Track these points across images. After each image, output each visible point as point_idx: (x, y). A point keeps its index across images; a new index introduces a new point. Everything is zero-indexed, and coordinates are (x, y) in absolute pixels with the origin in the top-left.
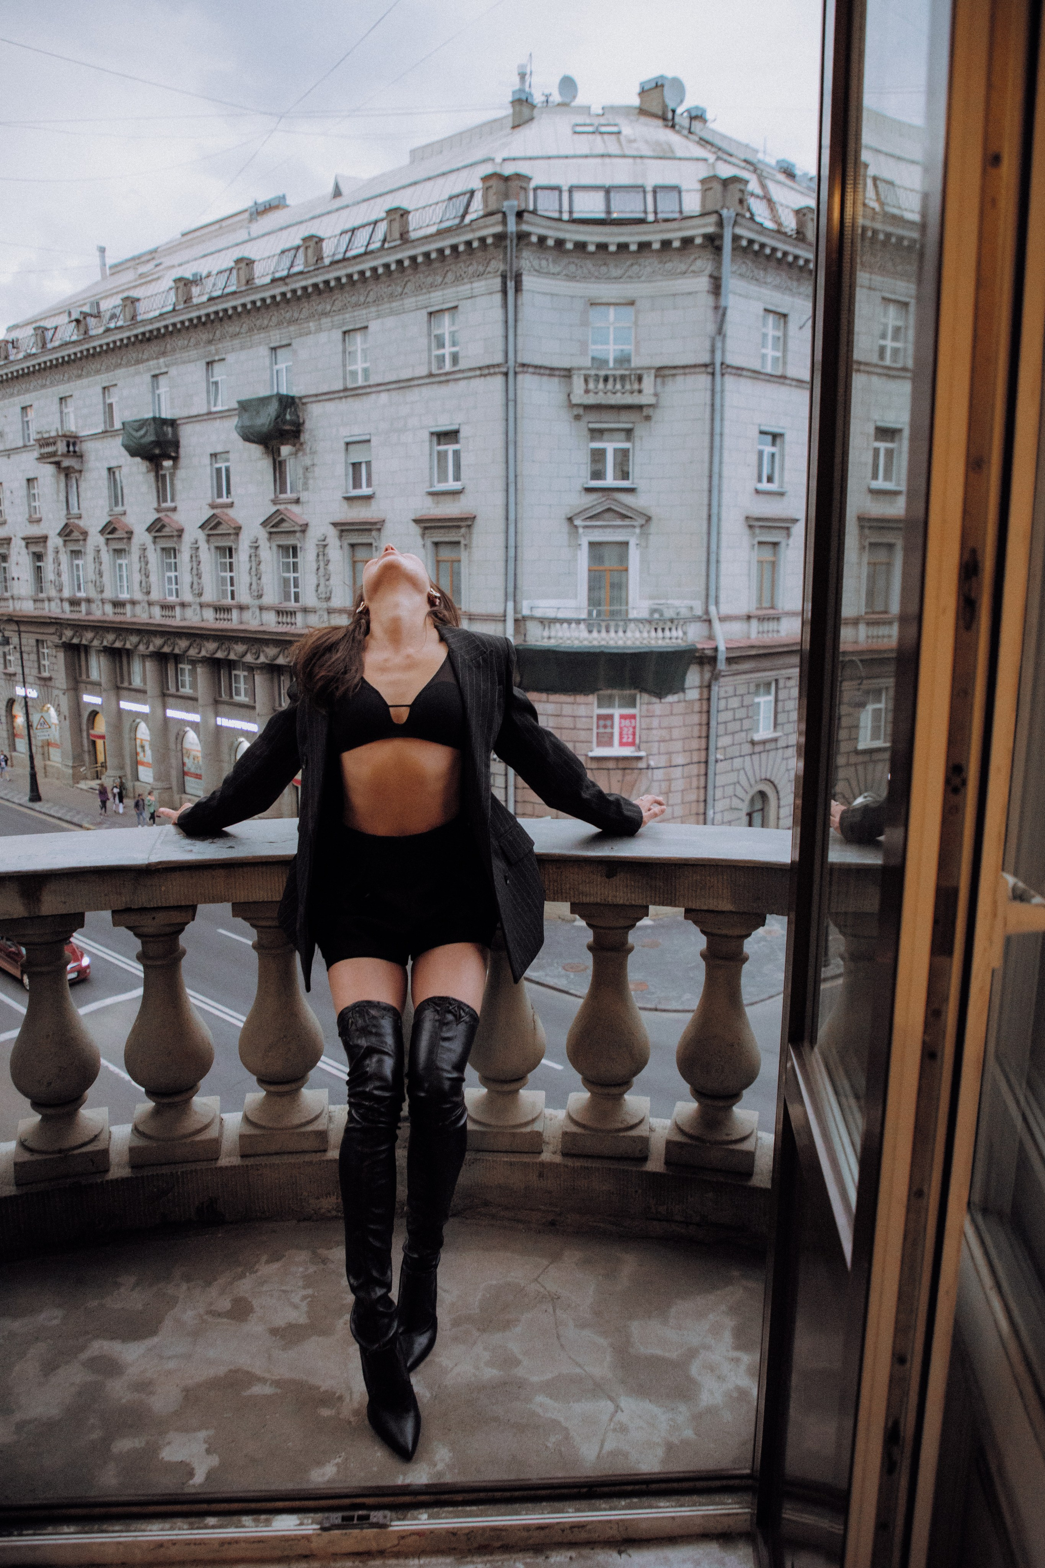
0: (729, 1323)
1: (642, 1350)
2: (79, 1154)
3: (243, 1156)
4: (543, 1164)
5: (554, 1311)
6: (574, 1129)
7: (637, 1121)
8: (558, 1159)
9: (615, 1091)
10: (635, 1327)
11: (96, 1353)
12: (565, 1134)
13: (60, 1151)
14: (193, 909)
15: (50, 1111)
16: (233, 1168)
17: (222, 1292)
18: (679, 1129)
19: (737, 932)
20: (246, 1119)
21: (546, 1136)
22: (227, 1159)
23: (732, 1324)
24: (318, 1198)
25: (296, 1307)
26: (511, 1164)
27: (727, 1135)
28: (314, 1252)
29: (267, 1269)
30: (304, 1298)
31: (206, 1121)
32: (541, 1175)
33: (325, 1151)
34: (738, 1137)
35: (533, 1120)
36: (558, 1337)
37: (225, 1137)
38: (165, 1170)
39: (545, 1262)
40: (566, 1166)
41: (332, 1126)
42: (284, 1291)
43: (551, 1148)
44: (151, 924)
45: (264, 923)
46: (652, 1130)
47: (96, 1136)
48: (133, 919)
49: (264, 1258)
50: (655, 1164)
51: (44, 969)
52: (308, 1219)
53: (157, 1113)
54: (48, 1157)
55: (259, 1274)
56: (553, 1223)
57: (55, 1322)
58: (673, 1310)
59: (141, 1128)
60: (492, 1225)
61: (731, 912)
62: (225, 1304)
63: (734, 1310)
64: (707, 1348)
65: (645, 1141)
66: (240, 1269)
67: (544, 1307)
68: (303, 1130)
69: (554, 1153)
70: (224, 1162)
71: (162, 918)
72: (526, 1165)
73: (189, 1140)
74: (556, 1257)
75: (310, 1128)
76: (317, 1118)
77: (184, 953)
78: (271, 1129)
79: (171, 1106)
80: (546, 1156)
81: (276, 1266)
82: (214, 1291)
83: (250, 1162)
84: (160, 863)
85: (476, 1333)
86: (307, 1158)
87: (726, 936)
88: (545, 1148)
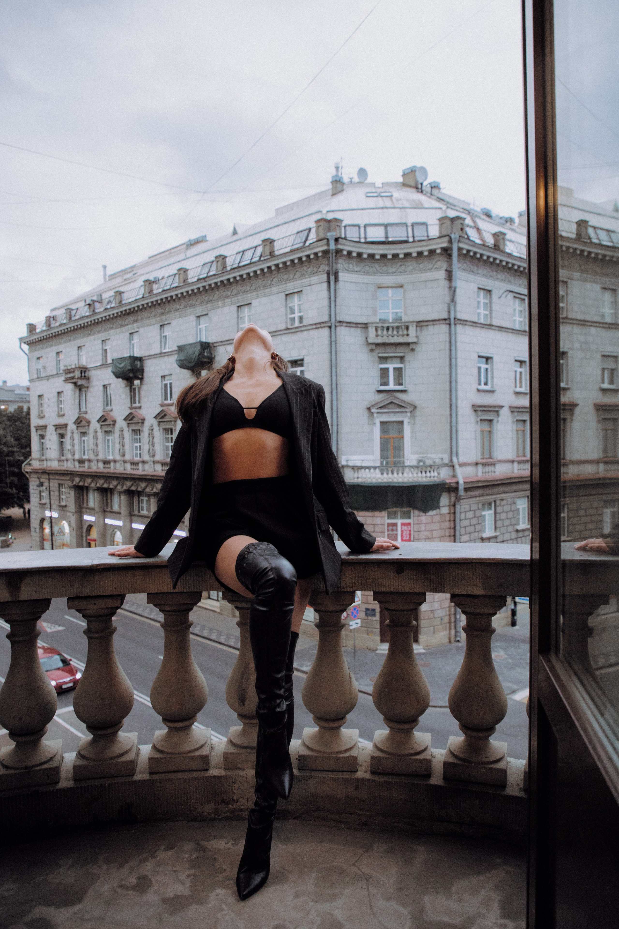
0: (496, 897)
1: (433, 918)
2: (40, 770)
3: (151, 773)
4: (358, 780)
5: (368, 887)
6: (378, 754)
7: (422, 748)
8: (368, 776)
9: (406, 726)
10: (427, 900)
11: (37, 916)
12: (373, 758)
13: (26, 768)
14: (122, 597)
15: (21, 740)
16: (143, 782)
17: (132, 870)
18: (452, 753)
19: (487, 611)
20: (155, 748)
21: (360, 760)
22: (140, 775)
23: (498, 898)
24: (202, 805)
25: (181, 882)
26: (336, 779)
27: (487, 757)
28: (198, 844)
29: (164, 855)
30: (189, 876)
31: (126, 748)
32: (357, 788)
33: (207, 770)
34: (494, 759)
35: (351, 749)
36: (371, 907)
37: (140, 760)
38: (98, 783)
39: (361, 852)
40: (374, 781)
41: (213, 754)
42: (175, 871)
43: (363, 769)
44: (93, 608)
45: (168, 608)
46: (433, 757)
47: (52, 758)
48: (83, 604)
49: (163, 847)
50: (436, 780)
51: (21, 639)
52: (194, 820)
53: (93, 742)
54: (17, 771)
55: (159, 858)
56: (365, 824)
57: (12, 893)
58: (454, 888)
59: (82, 753)
60: (323, 825)
61: (482, 596)
62: (133, 880)
63: (498, 888)
64: (482, 916)
65: (428, 762)
66: (145, 855)
67: (360, 884)
68: (192, 754)
69: (366, 772)
70: (138, 777)
71: (101, 604)
72: (346, 780)
73: (114, 761)
74: (368, 848)
75: (197, 753)
76: (202, 747)
77: (115, 630)
78: (170, 753)
79: (104, 736)
80: (360, 774)
81: (170, 853)
82: (125, 870)
83: (156, 777)
84: (100, 565)
85: (311, 904)
86: (196, 774)
87: (479, 614)
88: (359, 769)
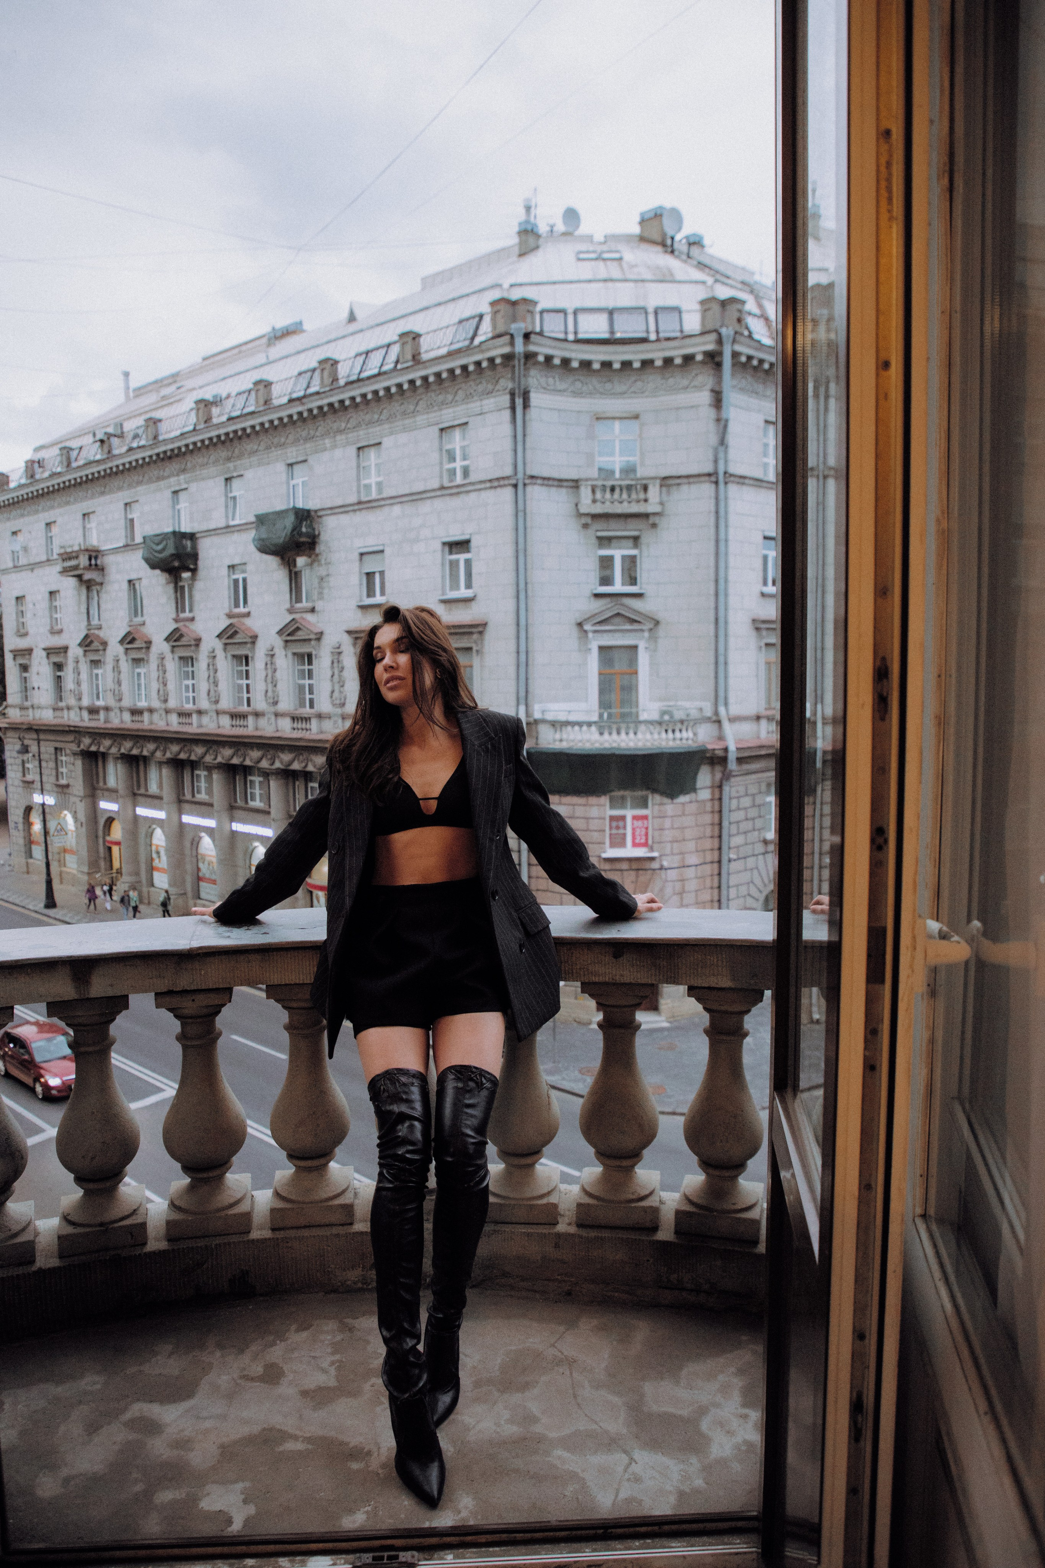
0: (738, 1383)
1: (655, 1408)
2: (120, 1227)
3: (273, 1230)
4: (559, 1235)
5: (571, 1373)
6: (587, 1200)
7: (647, 1192)
8: (573, 1230)
9: (625, 1163)
10: (648, 1388)
11: (137, 1414)
12: (579, 1205)
13: (102, 1224)
14: (229, 990)
15: (91, 1186)
16: (263, 1241)
17: (255, 1357)
18: (688, 1199)
19: (737, 1008)
20: (277, 1194)
21: (562, 1208)
22: (259, 1233)
23: (740, 1384)
24: (344, 1270)
25: (324, 1371)
26: (528, 1235)
27: (734, 1204)
28: (341, 1322)
29: (297, 1337)
30: (332, 1363)
31: (239, 1196)
32: (557, 1246)
33: (351, 1224)
34: (744, 1206)
35: (549, 1193)
36: (575, 1396)
37: (255, 1211)
38: (201, 1243)
39: (562, 1328)
40: (581, 1237)
41: (357, 1201)
42: (314, 1357)
43: (567, 1220)
44: (190, 1006)
45: (295, 1005)
46: (661, 1202)
47: (135, 1210)
48: (175, 1001)
49: (294, 1327)
50: (665, 1234)
51: (91, 1049)
52: (335, 1291)
53: (192, 1188)
54: (89, 1229)
55: (289, 1342)
56: (569, 1293)
57: (98, 1386)
58: (684, 1372)
59: (176, 1203)
60: (512, 1296)
61: (730, 989)
62: (258, 1369)
63: (741, 1372)
64: (717, 1405)
65: (655, 1211)
66: (271, 1338)
67: (561, 1370)
68: (331, 1203)
69: (570, 1224)
70: (255, 1235)
71: (201, 1000)
72: (543, 1236)
73: (223, 1214)
74: (572, 1324)
75: (337, 1202)
76: (343, 1192)
77: (220, 1034)
78: (299, 1202)
79: (206, 1181)
80: (562, 1227)
81: (305, 1334)
82: (246, 1358)
83: (280, 1235)
84: (201, 948)
85: (496, 1394)
86: (335, 1231)
87: (726, 1012)
88: (560, 1220)
